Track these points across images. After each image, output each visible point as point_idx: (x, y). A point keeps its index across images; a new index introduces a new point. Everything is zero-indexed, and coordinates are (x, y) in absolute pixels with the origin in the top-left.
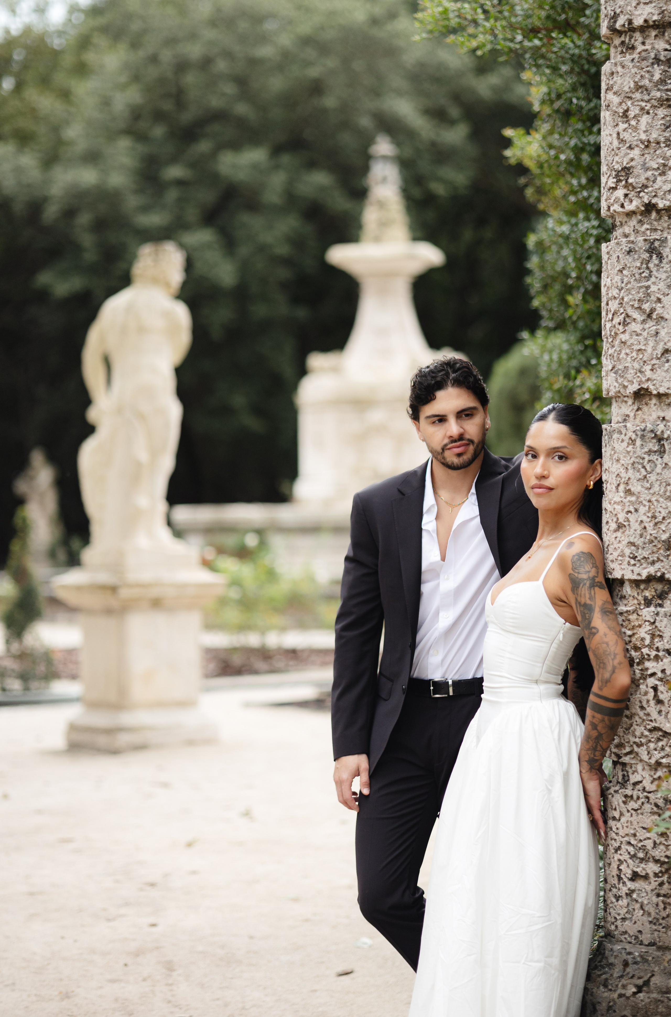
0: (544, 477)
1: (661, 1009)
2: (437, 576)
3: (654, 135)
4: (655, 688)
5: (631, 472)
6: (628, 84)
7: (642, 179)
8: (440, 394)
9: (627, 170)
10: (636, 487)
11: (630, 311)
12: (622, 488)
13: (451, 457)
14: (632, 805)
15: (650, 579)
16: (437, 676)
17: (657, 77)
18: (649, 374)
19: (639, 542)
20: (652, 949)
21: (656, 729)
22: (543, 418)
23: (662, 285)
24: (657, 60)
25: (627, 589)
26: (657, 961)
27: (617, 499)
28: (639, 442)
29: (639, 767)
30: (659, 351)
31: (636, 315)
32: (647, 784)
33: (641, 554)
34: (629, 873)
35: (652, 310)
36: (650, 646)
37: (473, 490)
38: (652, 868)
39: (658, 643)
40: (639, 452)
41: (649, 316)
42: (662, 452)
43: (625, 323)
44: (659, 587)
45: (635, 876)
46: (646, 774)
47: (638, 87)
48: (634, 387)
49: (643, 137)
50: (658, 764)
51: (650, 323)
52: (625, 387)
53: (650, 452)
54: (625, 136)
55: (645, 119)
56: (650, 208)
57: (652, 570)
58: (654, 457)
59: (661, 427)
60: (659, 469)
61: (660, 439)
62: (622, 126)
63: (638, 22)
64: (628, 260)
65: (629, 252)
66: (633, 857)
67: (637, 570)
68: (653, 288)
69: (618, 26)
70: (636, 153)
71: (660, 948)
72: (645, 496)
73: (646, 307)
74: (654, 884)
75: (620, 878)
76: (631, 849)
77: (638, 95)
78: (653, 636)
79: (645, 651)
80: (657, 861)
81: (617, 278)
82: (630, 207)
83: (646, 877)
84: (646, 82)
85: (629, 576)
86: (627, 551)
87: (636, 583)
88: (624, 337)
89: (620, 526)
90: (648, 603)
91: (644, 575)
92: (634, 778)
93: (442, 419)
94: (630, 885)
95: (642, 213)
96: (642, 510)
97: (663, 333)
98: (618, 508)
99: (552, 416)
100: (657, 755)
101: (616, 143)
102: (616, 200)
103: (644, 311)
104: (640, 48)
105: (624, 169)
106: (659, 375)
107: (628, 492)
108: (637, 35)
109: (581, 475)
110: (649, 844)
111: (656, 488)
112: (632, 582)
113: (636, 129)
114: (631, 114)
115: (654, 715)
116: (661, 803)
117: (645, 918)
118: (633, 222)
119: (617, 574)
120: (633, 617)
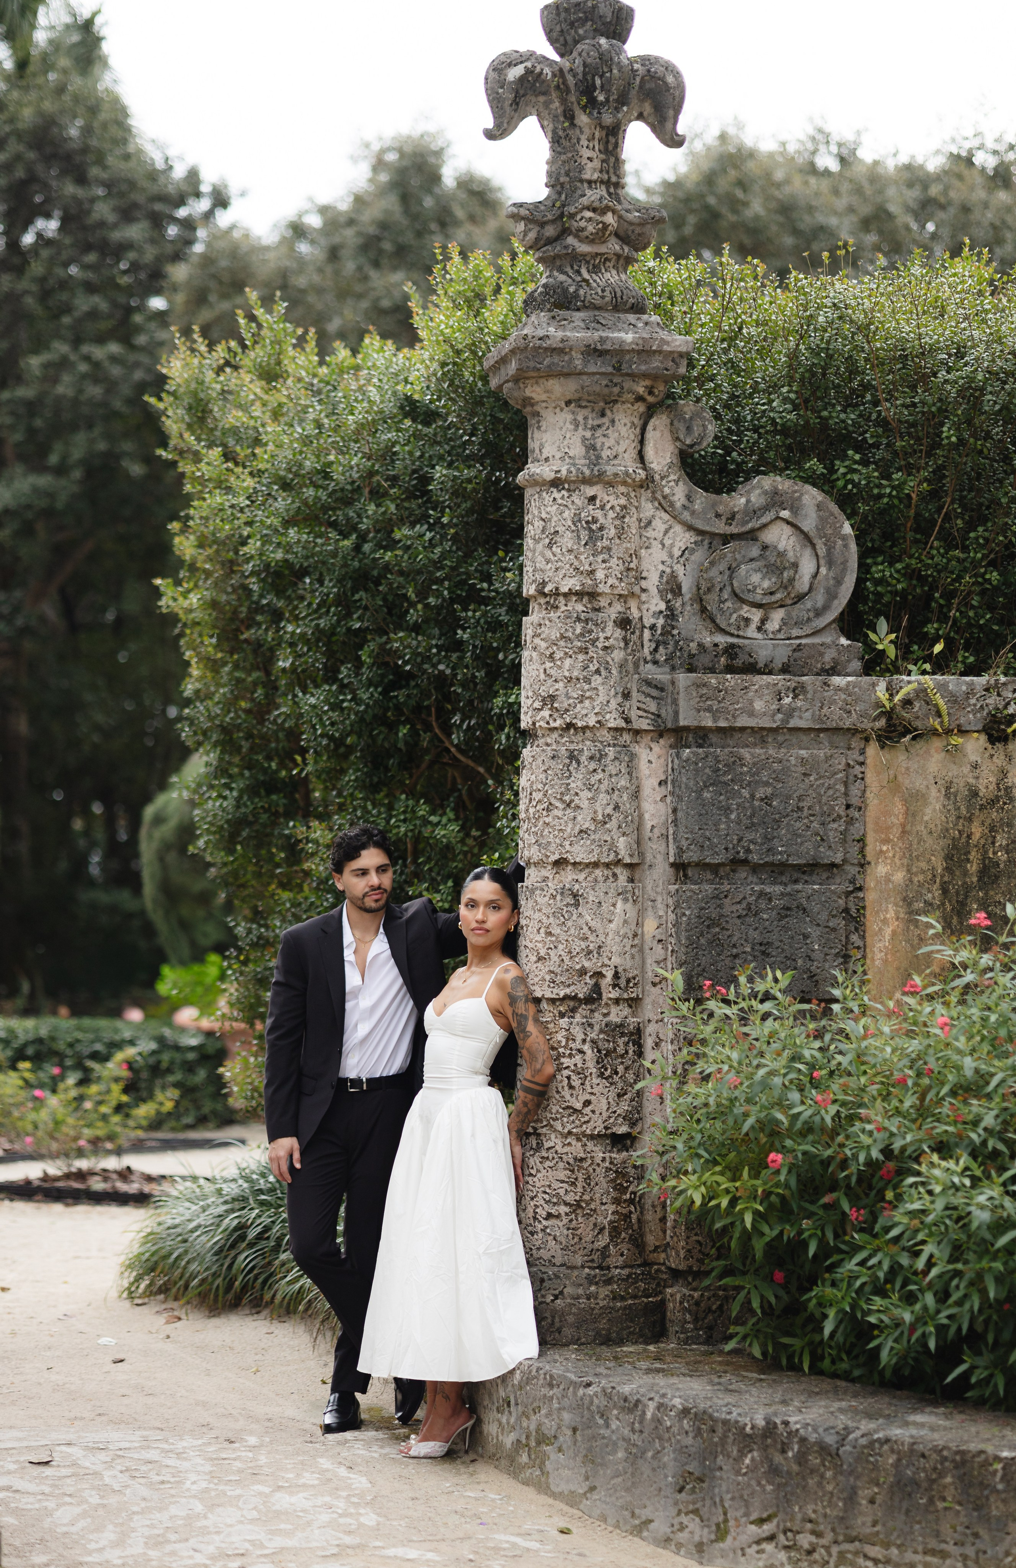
0: (484, 922)
1: (574, 1310)
2: (356, 997)
3: (575, 674)
4: (569, 1078)
5: (551, 920)
6: (555, 634)
7: (565, 705)
8: (364, 853)
9: (553, 698)
10: (556, 930)
11: (553, 801)
12: (542, 930)
13: (370, 903)
14: (548, 1164)
15: (566, 997)
16: (352, 1075)
17: (578, 631)
18: (568, 847)
19: (558, 970)
20: (562, 1269)
21: (568, 1107)
22: (478, 877)
23: (579, 783)
24: (578, 619)
25: (544, 1005)
26: (567, 1277)
27: (538, 938)
28: (559, 897)
29: (553, 1136)
30: (577, 831)
31: (558, 804)
32: (559, 1148)
33: (559, 979)
34: (544, 1214)
35: (572, 801)
36: (565, 1047)
37: (381, 930)
38: (563, 1209)
39: (572, 1045)
40: (559, 904)
41: (568, 805)
42: (577, 905)
43: (548, 810)
44: (572, 1004)
45: (549, 1216)
46: (558, 1141)
47: (562, 637)
48: (556, 857)
49: (567, 674)
50: (570, 1133)
51: (569, 811)
52: (547, 857)
53: (567, 905)
54: (552, 672)
55: (568, 662)
56: (570, 726)
57: (568, 991)
58: (570, 909)
59: (577, 887)
60: (574, 917)
61: (575, 896)
62: (548, 665)
63: (564, 589)
64: (552, 763)
65: (553, 757)
66: (547, 1202)
67: (555, 991)
68: (573, 785)
69: (546, 590)
70: (560, 685)
71: (568, 1268)
72: (563, 937)
73: (567, 798)
74: (565, 1220)
75: (535, 1218)
76: (547, 1197)
77: (562, 643)
78: (568, 1039)
79: (561, 1050)
80: (566, 1204)
81: (542, 776)
82: (553, 725)
83: (558, 1217)
84: (570, 634)
85: (548, 995)
86: (548, 977)
87: (553, 1001)
88: (547, 820)
89: (540, 959)
90: (562, 1015)
91: (562, 994)
92: (547, 1145)
93: (364, 872)
94: (544, 1223)
95: (562, 729)
96: (561, 947)
97: (579, 818)
98: (540, 945)
99: (486, 876)
100: (569, 1127)
101: (542, 676)
102: (543, 718)
103: (564, 802)
104: (563, 608)
105: (550, 696)
106: (576, 848)
107: (549, 934)
108: (561, 598)
109: (508, 921)
110: (562, 1192)
111: (572, 931)
112: (548, 999)
113: (560, 667)
114: (558, 656)
115: (568, 1097)
116: (571, 1161)
117: (558, 1247)
118: (555, 735)
119: (538, 994)
120: (551, 1026)
